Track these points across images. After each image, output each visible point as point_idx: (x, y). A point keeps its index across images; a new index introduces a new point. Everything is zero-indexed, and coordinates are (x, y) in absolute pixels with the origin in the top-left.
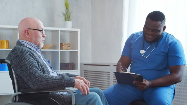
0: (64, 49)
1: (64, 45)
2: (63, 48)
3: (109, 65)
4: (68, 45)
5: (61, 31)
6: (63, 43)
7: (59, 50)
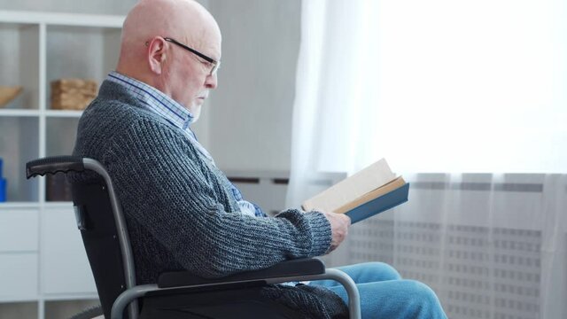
0: (67, 108)
1: (65, 92)
2: (64, 103)
3: (255, 181)
4: (84, 91)
5: (52, 28)
6: (64, 81)
7: (42, 112)
